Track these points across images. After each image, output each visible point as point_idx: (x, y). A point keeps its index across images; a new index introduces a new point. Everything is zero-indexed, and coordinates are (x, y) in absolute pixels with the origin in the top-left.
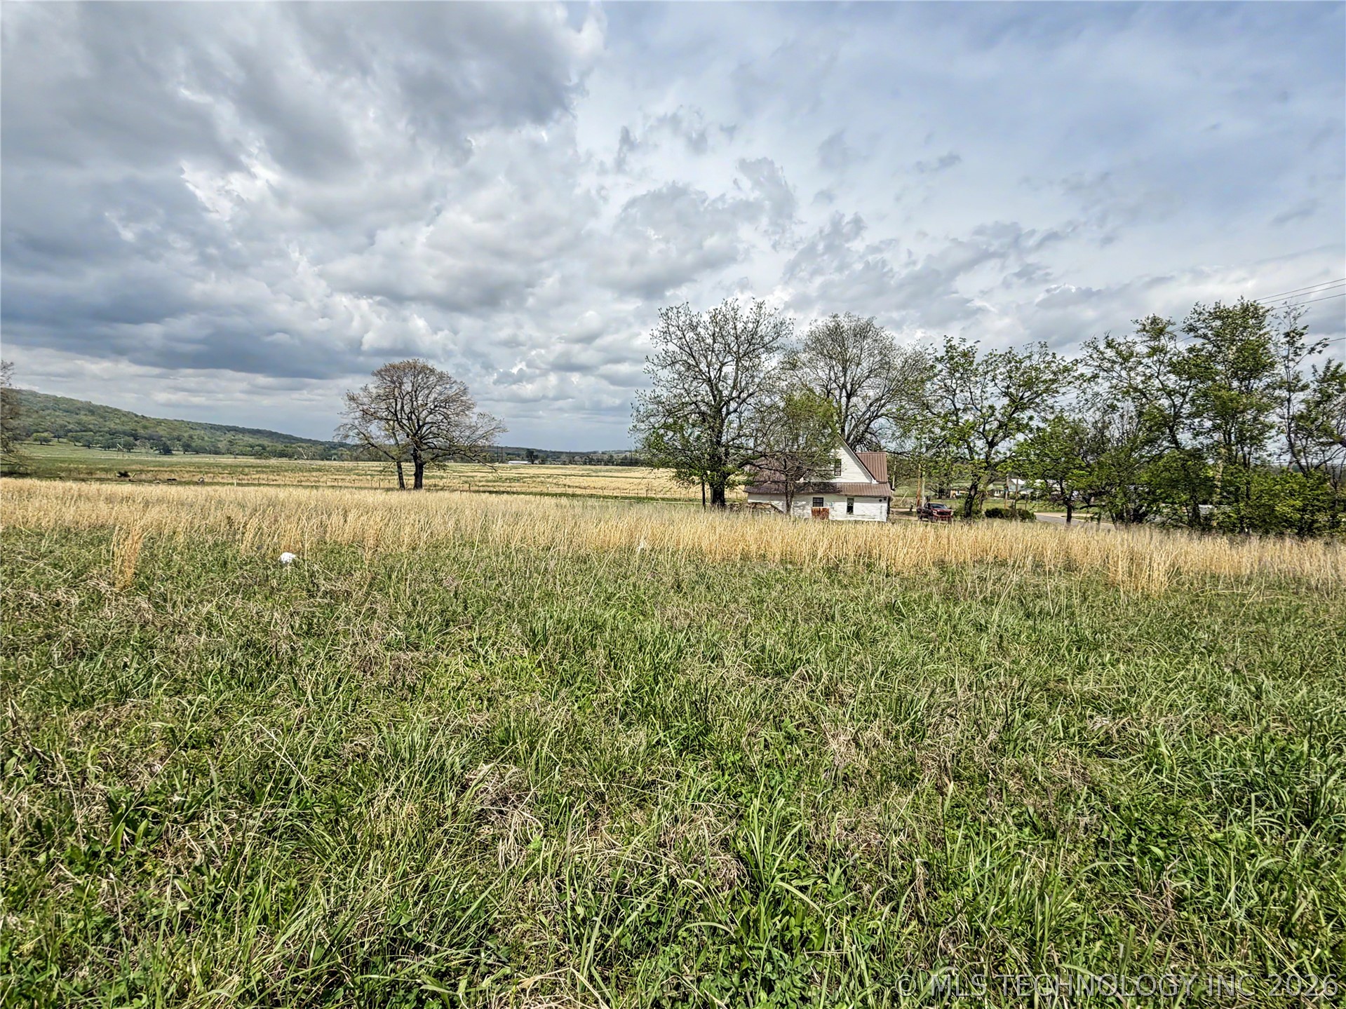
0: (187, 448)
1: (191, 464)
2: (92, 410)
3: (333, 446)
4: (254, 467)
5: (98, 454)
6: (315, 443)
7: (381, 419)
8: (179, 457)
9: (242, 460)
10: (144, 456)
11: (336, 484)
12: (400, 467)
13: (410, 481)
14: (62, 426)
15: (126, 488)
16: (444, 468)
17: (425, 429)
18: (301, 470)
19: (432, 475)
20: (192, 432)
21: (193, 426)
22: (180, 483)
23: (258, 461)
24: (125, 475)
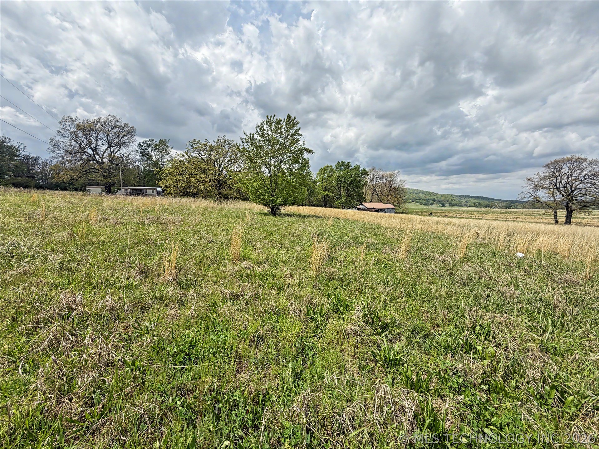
0: (450, 204)
1: (451, 210)
2: (423, 192)
3: (512, 202)
4: (476, 211)
5: (424, 207)
6: (503, 201)
7: (545, 188)
8: (447, 208)
9: (470, 209)
10: (436, 207)
11: (514, 219)
12: (555, 212)
13: (562, 219)
14: (414, 198)
15: (431, 218)
16: (589, 213)
17: (575, 192)
18: (496, 213)
19: (577, 216)
20: (452, 198)
21: (453, 196)
22: (449, 217)
23: (478, 209)
24: (431, 214)
